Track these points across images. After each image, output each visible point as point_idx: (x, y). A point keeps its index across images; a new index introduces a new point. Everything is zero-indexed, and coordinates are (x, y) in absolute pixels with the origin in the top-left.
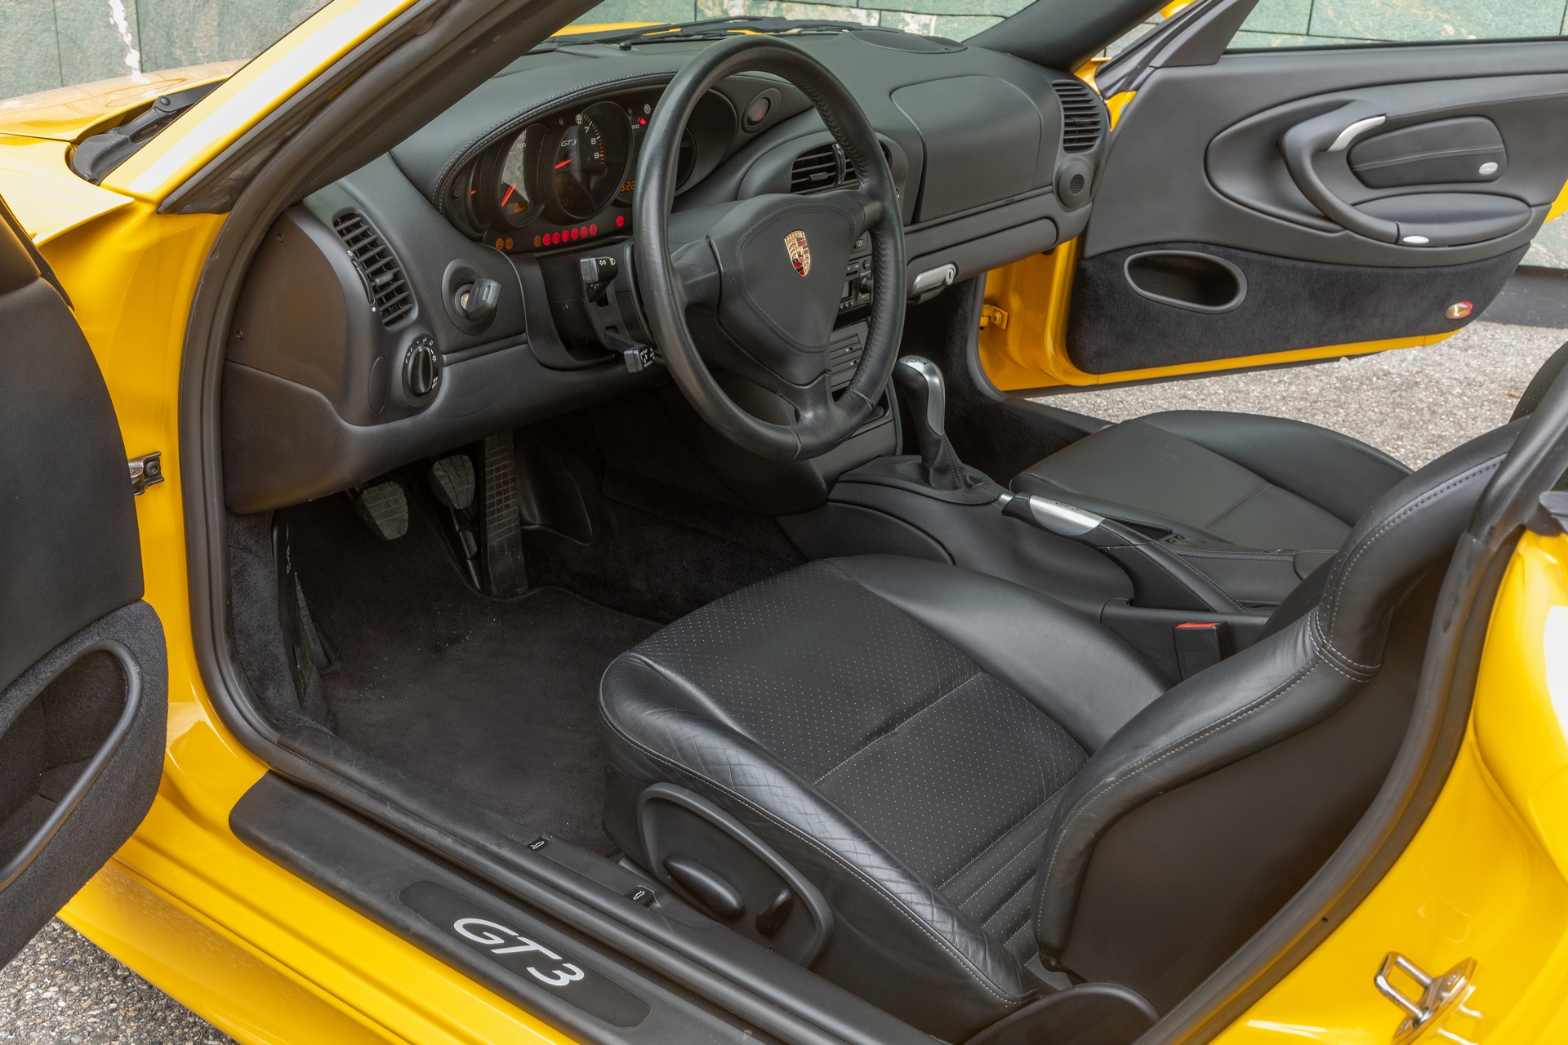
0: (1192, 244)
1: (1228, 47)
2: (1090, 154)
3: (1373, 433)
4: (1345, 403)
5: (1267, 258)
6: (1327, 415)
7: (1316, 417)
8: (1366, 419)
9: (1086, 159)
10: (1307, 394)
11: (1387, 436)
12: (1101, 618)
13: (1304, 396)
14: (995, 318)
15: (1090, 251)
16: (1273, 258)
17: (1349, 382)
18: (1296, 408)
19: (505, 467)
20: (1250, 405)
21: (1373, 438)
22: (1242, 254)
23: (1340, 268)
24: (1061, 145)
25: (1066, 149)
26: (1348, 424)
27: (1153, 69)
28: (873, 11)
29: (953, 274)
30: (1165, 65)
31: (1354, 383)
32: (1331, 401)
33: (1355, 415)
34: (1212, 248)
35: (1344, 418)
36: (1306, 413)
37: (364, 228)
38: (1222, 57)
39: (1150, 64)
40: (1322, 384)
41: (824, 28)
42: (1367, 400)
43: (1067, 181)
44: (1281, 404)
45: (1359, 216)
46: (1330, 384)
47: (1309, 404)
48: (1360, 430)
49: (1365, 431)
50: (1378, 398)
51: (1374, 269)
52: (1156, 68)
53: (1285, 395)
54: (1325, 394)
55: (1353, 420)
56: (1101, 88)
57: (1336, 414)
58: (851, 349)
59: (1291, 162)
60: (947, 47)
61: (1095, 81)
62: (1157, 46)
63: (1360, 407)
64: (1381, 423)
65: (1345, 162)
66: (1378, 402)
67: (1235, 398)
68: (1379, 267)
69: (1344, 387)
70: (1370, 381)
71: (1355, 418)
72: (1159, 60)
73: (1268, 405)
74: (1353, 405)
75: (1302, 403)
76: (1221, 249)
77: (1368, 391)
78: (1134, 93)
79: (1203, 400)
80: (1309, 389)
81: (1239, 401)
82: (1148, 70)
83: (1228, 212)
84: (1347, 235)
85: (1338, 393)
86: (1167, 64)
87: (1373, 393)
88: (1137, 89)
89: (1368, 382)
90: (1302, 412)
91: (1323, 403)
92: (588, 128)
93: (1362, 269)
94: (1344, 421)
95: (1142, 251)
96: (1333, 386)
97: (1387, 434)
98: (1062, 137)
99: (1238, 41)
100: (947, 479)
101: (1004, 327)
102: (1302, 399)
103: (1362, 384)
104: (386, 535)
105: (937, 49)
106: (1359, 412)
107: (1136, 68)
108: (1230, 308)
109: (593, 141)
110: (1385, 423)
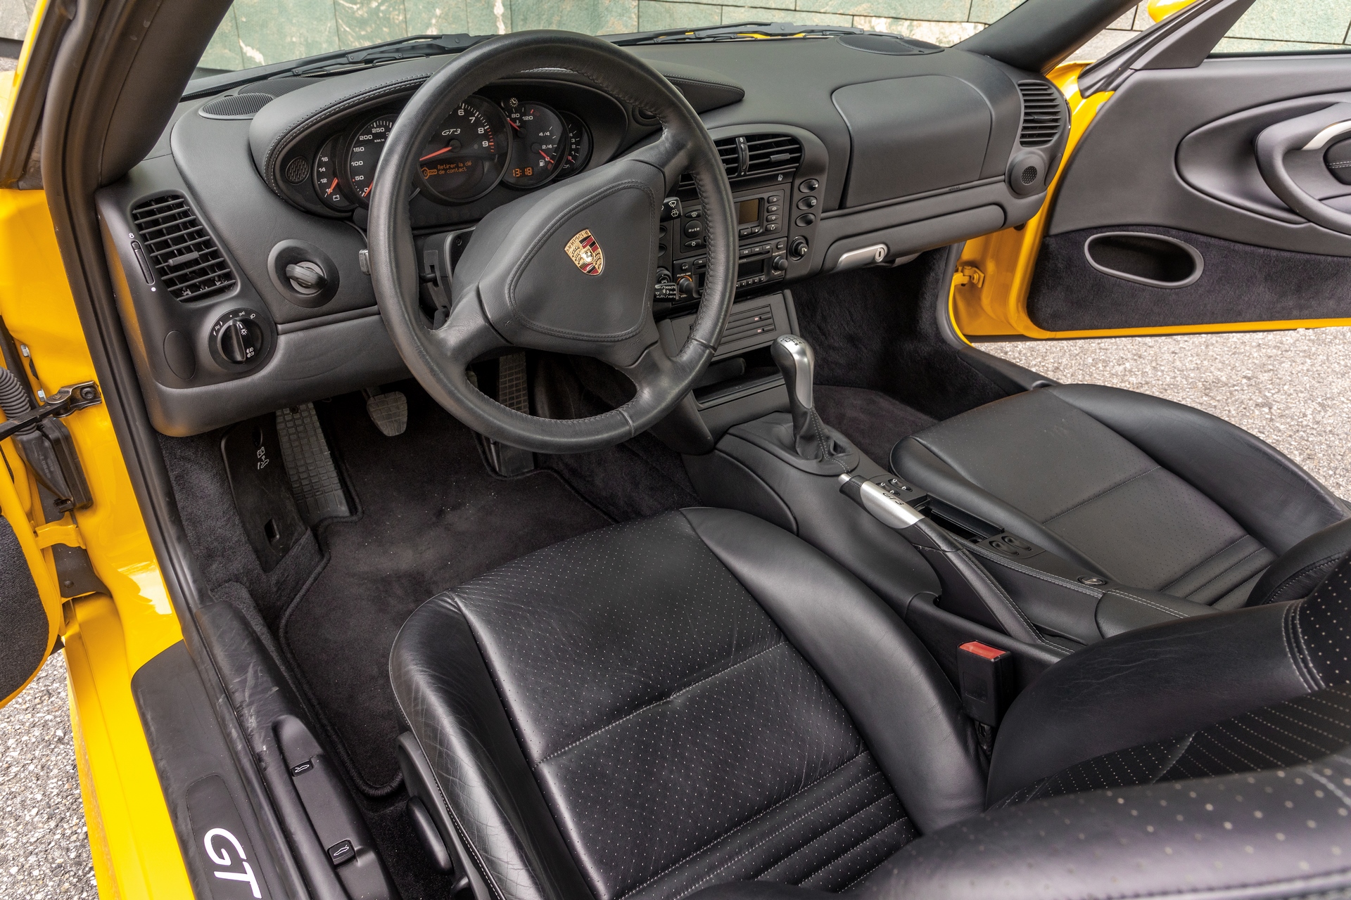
0: (1155, 228)
1: (1213, 51)
2: (1047, 148)
3: (1333, 384)
4: (1314, 354)
5: (1226, 244)
6: (1294, 364)
7: (1283, 365)
8: (1329, 370)
9: (1041, 153)
10: (1282, 343)
11: (1345, 388)
12: (908, 609)
13: (1278, 345)
14: (973, 278)
15: (1055, 230)
16: (1233, 244)
17: (1324, 335)
18: (1267, 355)
19: (517, 379)
20: (1226, 349)
21: (1330, 389)
22: (1202, 238)
23: (1298, 256)
24: (1018, 139)
25: (1022, 143)
26: (1311, 373)
27: (1133, 71)
28: (979, 24)
29: (883, 255)
30: (1145, 68)
31: (1328, 337)
32: (1301, 351)
33: (1320, 365)
34: (1174, 232)
35: (1309, 367)
36: (1275, 360)
37: (186, 208)
38: (1205, 60)
39: (1131, 67)
40: (1298, 335)
41: (828, 33)
42: (1336, 353)
43: (1019, 171)
44: (1255, 350)
45: (1326, 210)
46: (1305, 336)
47: (1280, 352)
48: (1321, 380)
49: (1325, 381)
50: (1347, 352)
51: (1335, 259)
52: (1136, 70)
53: (1261, 342)
54: (1297, 345)
55: (1317, 371)
56: (1082, 88)
57: (1302, 364)
58: (760, 318)
59: (1262, 158)
60: (922, 49)
61: (1078, 81)
62: (1140, 50)
63: (1328, 359)
64: (1343, 375)
65: (1322, 159)
66: (1346, 355)
67: (1214, 342)
68: (1340, 257)
69: (1318, 339)
70: (1344, 335)
71: (1319, 368)
72: (1139, 64)
73: (1243, 350)
74: (1321, 357)
75: (1274, 351)
76: (1182, 233)
77: (1339, 345)
78: (1112, 92)
79: (1186, 341)
80: (1284, 339)
81: (1217, 345)
82: (1129, 72)
83: (1194, 202)
84: (1310, 227)
85: (1311, 345)
86: (1148, 67)
87: (1343, 347)
88: (1115, 89)
89: (1341, 337)
90: (1272, 359)
91: (1293, 352)
92: (474, 118)
93: (1322, 258)
94: (1308, 370)
95: (1106, 232)
96: (1307, 338)
97: (1346, 386)
98: (1019, 132)
99: (1222, 46)
100: (812, 448)
101: (980, 286)
102: (1275, 347)
103: (1335, 338)
104: (386, 433)
105: (910, 51)
106: (1325, 364)
107: (1117, 70)
108: (1185, 284)
109: (481, 131)
110: (1347, 375)
